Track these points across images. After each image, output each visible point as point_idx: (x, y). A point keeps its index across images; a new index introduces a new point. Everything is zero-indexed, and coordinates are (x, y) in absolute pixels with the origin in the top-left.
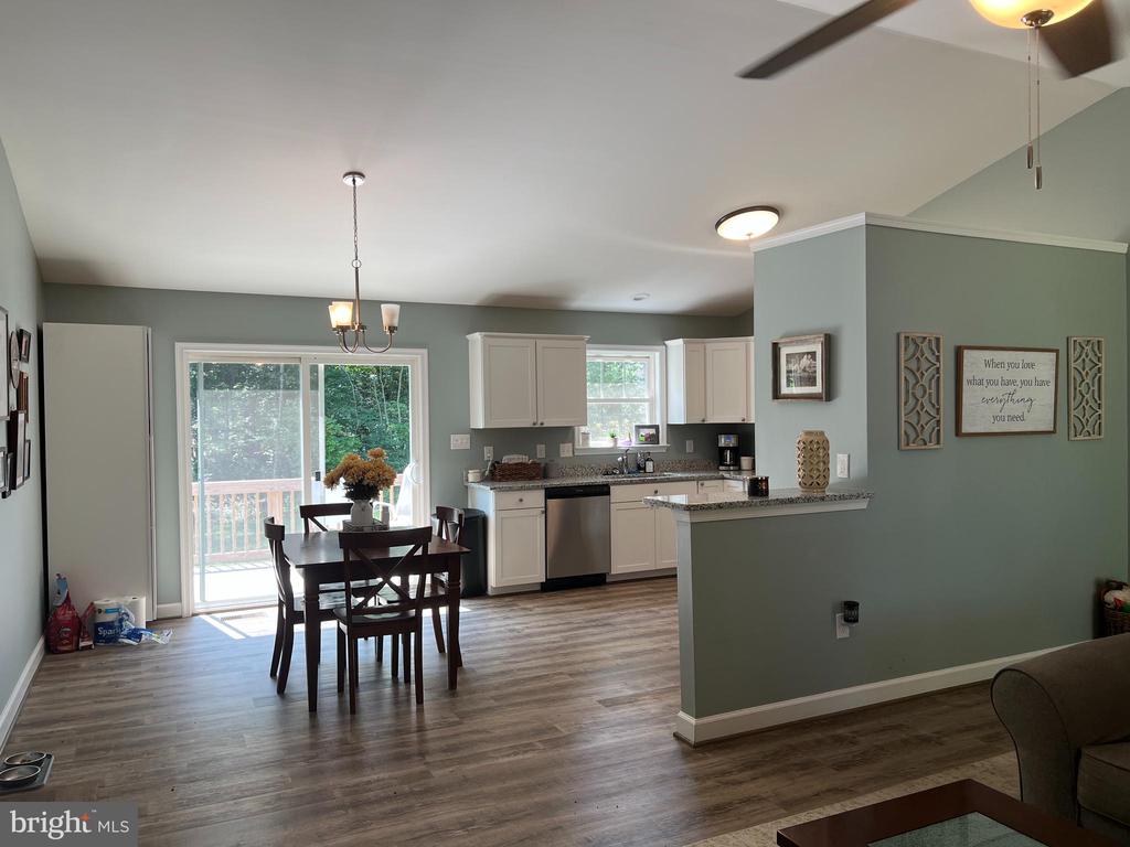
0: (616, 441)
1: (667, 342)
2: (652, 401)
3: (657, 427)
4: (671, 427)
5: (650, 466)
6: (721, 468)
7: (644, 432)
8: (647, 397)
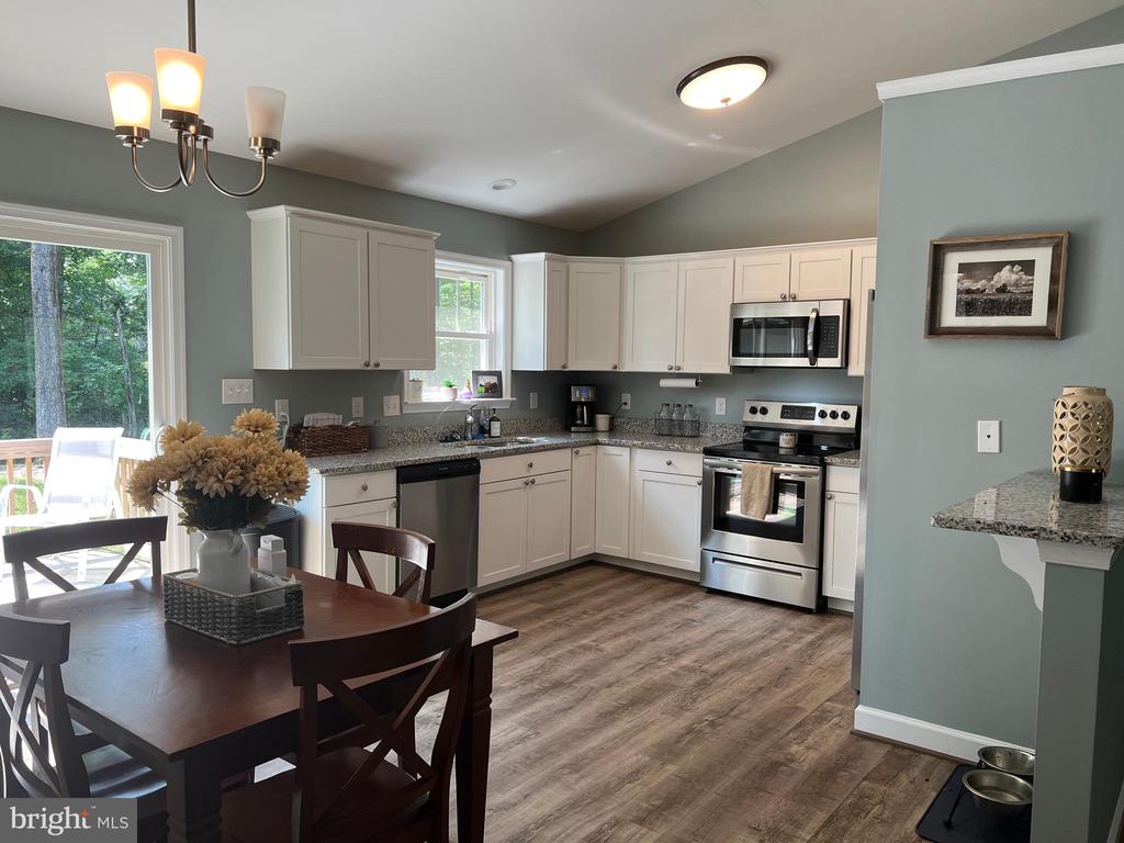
0: (455, 392)
1: (514, 257)
2: (491, 338)
3: (498, 374)
4: (516, 374)
5: (496, 428)
6: (573, 429)
7: (484, 380)
8: (483, 331)
